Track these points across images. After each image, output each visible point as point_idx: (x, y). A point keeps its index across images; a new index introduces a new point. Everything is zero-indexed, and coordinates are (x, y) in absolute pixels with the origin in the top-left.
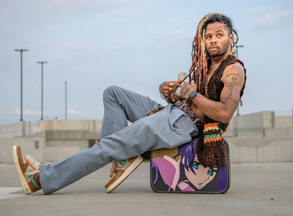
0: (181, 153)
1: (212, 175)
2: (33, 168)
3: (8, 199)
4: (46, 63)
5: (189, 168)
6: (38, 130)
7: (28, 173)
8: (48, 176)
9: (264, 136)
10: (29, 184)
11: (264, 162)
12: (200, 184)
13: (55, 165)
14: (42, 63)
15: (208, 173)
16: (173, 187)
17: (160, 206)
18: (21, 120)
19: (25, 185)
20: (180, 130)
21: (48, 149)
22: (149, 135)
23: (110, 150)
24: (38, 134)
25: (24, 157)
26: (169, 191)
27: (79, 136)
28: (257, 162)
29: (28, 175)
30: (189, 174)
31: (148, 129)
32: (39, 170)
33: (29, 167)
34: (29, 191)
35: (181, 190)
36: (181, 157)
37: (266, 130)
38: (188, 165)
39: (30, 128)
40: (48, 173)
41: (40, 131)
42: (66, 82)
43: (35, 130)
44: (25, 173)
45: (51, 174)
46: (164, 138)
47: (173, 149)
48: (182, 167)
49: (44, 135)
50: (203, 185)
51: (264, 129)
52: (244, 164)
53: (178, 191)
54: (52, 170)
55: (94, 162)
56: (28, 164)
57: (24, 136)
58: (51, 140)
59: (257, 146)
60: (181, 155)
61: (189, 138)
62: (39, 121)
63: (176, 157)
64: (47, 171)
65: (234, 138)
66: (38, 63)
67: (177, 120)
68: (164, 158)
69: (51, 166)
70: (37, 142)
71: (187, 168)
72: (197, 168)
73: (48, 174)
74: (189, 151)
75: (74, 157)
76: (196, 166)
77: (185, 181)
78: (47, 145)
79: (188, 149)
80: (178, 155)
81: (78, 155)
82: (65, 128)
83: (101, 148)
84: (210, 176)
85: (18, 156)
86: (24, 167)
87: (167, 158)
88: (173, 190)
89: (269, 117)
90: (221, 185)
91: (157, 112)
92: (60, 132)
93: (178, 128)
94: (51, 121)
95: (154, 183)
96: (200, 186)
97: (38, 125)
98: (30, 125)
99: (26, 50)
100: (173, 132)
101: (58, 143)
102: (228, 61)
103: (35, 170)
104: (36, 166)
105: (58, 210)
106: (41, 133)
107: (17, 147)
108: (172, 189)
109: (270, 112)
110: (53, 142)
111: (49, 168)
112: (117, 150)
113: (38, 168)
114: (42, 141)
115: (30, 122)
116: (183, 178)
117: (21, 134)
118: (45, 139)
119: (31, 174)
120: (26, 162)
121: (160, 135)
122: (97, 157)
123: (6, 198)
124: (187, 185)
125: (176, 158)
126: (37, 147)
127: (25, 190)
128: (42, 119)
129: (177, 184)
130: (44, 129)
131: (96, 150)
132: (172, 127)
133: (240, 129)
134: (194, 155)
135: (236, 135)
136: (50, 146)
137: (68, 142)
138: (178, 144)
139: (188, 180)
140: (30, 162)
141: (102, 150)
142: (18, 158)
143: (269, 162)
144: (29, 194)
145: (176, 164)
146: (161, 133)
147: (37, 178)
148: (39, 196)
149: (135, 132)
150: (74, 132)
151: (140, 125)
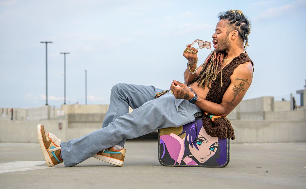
0: (185, 131)
1: (213, 151)
2: (55, 145)
3: (34, 170)
4: (68, 53)
5: (193, 145)
6: (61, 113)
7: (51, 149)
8: (69, 153)
9: (264, 119)
10: (51, 158)
11: (264, 142)
12: (203, 159)
13: (75, 143)
14: (65, 54)
15: (210, 149)
16: (179, 161)
17: (166, 176)
18: (47, 104)
19: (48, 159)
20: (185, 111)
21: (70, 130)
22: (157, 116)
23: (123, 129)
24: (62, 117)
25: (47, 135)
26: (175, 164)
27: (98, 119)
28: (257, 142)
29: (50, 151)
30: (192, 149)
31: (156, 111)
32: (60, 146)
33: (52, 144)
34: (52, 164)
35: (185, 164)
36: (185, 135)
37: (266, 114)
38: (192, 142)
39: (54, 112)
40: (69, 149)
41: (63, 115)
42: (86, 71)
43: (59, 113)
44: (48, 150)
45: (71, 151)
46: (170, 119)
47: (179, 128)
48: (186, 143)
49: (66, 118)
50: (206, 160)
51: (264, 113)
52: (246, 144)
53: (183, 164)
54: (72, 146)
55: (109, 140)
56: (51, 141)
57: (49, 118)
58: (74, 122)
59: (257, 128)
60: (185, 133)
61: (193, 119)
62: (62, 106)
63: (181, 134)
64: (68, 148)
65: (236, 121)
66: (61, 53)
67: (182, 102)
68: (170, 135)
69: (71, 143)
70: (60, 124)
71: (191, 145)
72: (200, 145)
73: (69, 151)
74: (193, 129)
75: (91, 135)
76: (199, 143)
77: (189, 156)
78: (69, 127)
79: (192, 127)
80: (183, 133)
81: (95, 134)
82: (85, 112)
83: (115, 127)
84: (211, 151)
85: (42, 134)
86: (47, 144)
87: (173, 135)
88: (179, 164)
89: (269, 102)
90: (222, 160)
91: (164, 94)
92: (81, 115)
93: (183, 109)
94: (72, 106)
95: (162, 158)
96: (203, 160)
97: (61, 109)
98: (54, 109)
99: (51, 42)
100: (179, 113)
101: (79, 124)
102: (240, 60)
103: (57, 146)
104: (58, 143)
105: (76, 179)
106: (64, 116)
107: (41, 126)
108: (177, 163)
109: (270, 97)
110: (75, 124)
111: (69, 145)
112: (129, 129)
113: (59, 145)
114: (65, 123)
115: (54, 106)
116: (187, 153)
117: (46, 117)
118: (67, 121)
119: (54, 150)
120: (49, 139)
121: (167, 116)
122: (111, 135)
123: (31, 170)
124: (191, 160)
125: (182, 136)
126: (61, 129)
127: (48, 163)
128: (65, 104)
129: (182, 159)
130: (67, 113)
131: (111, 129)
132: (178, 109)
133: (242, 113)
134: (197, 133)
135: (239, 118)
136: (72, 127)
137: (88, 124)
138: (183, 124)
139: (192, 155)
140: (53, 140)
141: (116, 130)
142: (42, 136)
143: (268, 142)
144: (51, 167)
145: (181, 141)
146: (168, 114)
147: (59, 153)
148: (60, 168)
149: (145, 113)
150: (93, 115)
151: (149, 108)
